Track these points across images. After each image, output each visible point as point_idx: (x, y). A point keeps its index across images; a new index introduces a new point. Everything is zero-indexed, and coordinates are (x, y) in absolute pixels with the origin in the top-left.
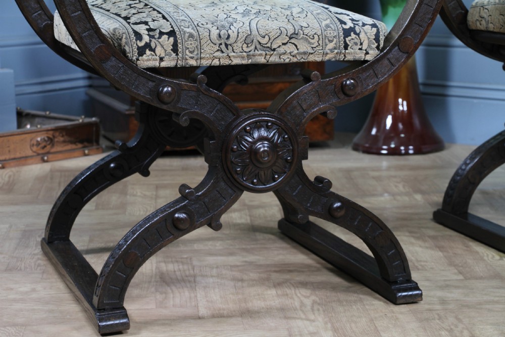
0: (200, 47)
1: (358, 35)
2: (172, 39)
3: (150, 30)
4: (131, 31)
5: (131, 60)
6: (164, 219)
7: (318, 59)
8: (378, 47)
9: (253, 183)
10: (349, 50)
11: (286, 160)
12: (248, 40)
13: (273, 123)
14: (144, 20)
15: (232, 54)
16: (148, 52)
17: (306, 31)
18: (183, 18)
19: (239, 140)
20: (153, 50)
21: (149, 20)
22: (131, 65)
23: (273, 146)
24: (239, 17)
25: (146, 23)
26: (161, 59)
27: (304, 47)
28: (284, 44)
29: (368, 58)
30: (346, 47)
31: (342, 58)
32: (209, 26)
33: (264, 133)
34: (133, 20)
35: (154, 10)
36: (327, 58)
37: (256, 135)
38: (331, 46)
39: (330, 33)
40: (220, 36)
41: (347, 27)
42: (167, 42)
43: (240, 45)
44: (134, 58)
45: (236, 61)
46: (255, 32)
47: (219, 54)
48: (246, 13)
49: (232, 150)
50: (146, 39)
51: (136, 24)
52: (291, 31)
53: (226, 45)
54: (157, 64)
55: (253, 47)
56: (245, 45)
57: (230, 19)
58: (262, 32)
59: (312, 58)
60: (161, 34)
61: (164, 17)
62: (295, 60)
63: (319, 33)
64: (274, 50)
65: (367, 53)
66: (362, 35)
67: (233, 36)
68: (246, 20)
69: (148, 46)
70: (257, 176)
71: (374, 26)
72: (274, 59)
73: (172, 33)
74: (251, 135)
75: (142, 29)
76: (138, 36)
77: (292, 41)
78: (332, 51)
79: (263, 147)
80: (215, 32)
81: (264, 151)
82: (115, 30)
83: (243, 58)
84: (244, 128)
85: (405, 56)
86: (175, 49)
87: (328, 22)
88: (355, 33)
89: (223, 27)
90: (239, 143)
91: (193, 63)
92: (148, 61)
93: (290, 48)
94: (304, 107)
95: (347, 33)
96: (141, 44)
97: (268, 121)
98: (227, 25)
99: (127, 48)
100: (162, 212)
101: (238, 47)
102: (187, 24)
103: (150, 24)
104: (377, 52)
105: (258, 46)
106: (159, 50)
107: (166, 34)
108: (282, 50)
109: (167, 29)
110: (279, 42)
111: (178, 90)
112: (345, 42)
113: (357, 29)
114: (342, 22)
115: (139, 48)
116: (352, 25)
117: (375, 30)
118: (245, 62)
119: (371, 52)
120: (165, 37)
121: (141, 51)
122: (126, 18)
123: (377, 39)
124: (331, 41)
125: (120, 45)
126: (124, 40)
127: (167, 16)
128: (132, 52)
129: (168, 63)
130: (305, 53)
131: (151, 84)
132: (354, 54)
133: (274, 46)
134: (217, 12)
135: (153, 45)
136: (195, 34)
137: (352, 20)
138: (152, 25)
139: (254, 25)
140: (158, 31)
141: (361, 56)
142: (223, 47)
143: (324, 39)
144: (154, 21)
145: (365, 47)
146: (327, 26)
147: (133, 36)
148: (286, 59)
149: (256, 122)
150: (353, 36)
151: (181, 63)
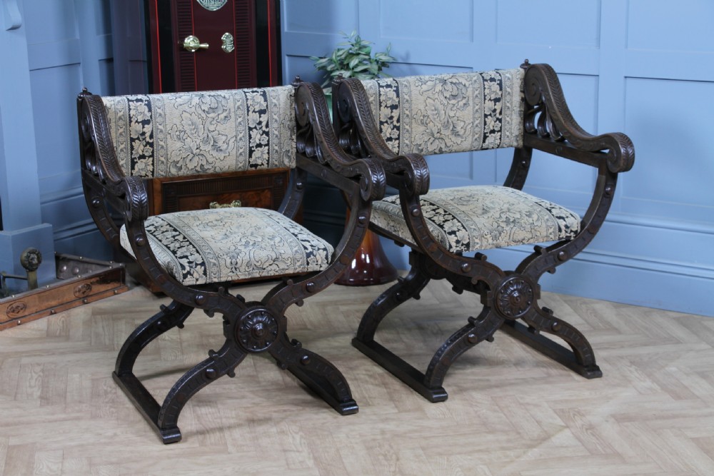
0: (220, 271)
1: (315, 256)
2: (203, 268)
3: (190, 262)
4: (178, 264)
5: (179, 282)
6: (200, 373)
7: (291, 272)
8: (327, 263)
9: (253, 348)
10: (310, 266)
11: (274, 334)
12: (249, 265)
13: (265, 312)
14: (185, 254)
15: (239, 273)
16: (189, 276)
17: (283, 256)
18: (208, 251)
19: (244, 324)
20: (192, 275)
21: (188, 254)
22: (179, 284)
23: (265, 325)
24: (242, 248)
25: (187, 257)
26: (197, 280)
27: (282, 266)
28: (270, 265)
29: (322, 269)
30: (308, 264)
31: (306, 270)
32: (225, 257)
33: (260, 319)
34: (179, 254)
35: (191, 244)
36: (296, 271)
37: (255, 320)
38: (298, 264)
39: (298, 256)
40: (231, 263)
41: (308, 251)
42: (200, 269)
43: (243, 267)
44: (181, 281)
45: (242, 277)
46: (252, 259)
47: (231, 274)
48: (247, 244)
49: (241, 329)
50: (188, 268)
51: (181, 258)
52: (274, 257)
53: (236, 269)
54: (195, 283)
55: (251, 269)
56: (247, 268)
57: (237, 251)
58: (257, 260)
59: (287, 272)
60: (197, 265)
61: (198, 252)
62: (277, 274)
63: (291, 257)
64: (264, 269)
65: (321, 267)
66: (318, 256)
67: (239, 262)
68: (247, 250)
69: (189, 273)
70: (256, 344)
71: (325, 249)
72: (265, 274)
73: (203, 264)
74: (252, 320)
75: (184, 261)
76: (183, 267)
77: (275, 263)
78: (299, 267)
79: (259, 327)
80: (228, 261)
81: (260, 330)
82: (169, 263)
83: (246, 275)
84: (248, 317)
85: (344, 266)
86: (205, 273)
87: (296, 248)
88: (313, 255)
89: (233, 256)
90: (245, 326)
91: (216, 280)
92: (189, 281)
93: (274, 267)
94: (284, 300)
95: (308, 255)
96: (185, 272)
97: (262, 311)
98: (236, 255)
99: (176, 275)
100: (199, 368)
101: (242, 269)
102: (211, 256)
103: (189, 257)
104: (327, 265)
105: (255, 268)
106: (196, 275)
107: (200, 264)
108: (269, 268)
109: (200, 262)
110: (267, 264)
111: (206, 296)
112: (307, 261)
113: (315, 253)
114: (305, 248)
115: (184, 274)
116: (311, 250)
117: (325, 252)
118: (247, 277)
119: (323, 266)
120: (199, 267)
121: (185, 276)
122: (174, 252)
123: (327, 258)
124: (298, 261)
125: (172, 273)
126: (174, 270)
127: (199, 250)
128: (179, 277)
129: (201, 282)
130: (283, 269)
131: (191, 294)
132: (313, 267)
133: (264, 267)
134: (229, 244)
135: (192, 272)
136: (217, 263)
137: (312, 246)
138: (191, 258)
139: (252, 255)
140: (194, 263)
141: (317, 268)
142: (234, 270)
143: (294, 260)
144: (191, 254)
145: (319, 263)
146: (296, 252)
147: (180, 268)
148: (272, 273)
149: (254, 313)
150: (312, 257)
151: (208, 281)
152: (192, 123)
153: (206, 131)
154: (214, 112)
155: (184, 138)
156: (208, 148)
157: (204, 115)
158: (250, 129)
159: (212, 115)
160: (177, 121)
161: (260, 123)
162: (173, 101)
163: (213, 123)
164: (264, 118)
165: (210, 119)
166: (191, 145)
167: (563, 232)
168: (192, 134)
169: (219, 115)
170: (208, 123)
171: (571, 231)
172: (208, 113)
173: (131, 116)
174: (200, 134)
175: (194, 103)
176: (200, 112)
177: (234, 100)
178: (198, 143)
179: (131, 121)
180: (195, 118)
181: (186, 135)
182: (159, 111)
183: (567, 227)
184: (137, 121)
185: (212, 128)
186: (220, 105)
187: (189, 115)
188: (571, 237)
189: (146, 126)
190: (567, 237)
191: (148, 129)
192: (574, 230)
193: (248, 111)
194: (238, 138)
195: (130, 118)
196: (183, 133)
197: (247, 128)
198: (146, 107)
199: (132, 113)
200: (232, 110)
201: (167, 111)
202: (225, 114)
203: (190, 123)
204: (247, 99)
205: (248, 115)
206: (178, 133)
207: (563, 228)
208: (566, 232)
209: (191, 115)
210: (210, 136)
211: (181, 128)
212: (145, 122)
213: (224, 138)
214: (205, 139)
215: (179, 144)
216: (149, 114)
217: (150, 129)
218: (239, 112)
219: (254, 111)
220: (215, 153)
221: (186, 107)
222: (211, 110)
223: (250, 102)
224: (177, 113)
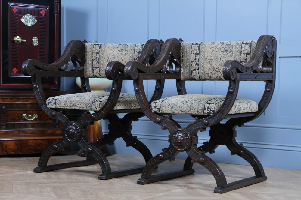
0: (60, 103)
1: (95, 103)
7: (86, 109)
8: (100, 107)
10: (93, 107)
12: (71, 103)
15: (67, 106)
16: (50, 104)
17: (84, 101)
20: (51, 103)
22: (46, 106)
27: (82, 106)
28: (78, 104)
29: (97, 110)
31: (91, 109)
33: (72, 127)
36: (88, 109)
37: (70, 127)
38: (88, 106)
39: (89, 102)
40: (65, 101)
45: (68, 108)
47: (64, 105)
52: (80, 101)
54: (51, 107)
55: (71, 105)
58: (74, 101)
63: (87, 102)
66: (96, 104)
67: (68, 101)
69: (50, 102)
72: (76, 108)
77: (80, 104)
78: (88, 107)
84: (68, 125)
86: (55, 103)
91: (59, 107)
93: (79, 106)
101: (68, 104)
105: (73, 104)
106: (52, 103)
108: (77, 106)
112: (92, 105)
115: (48, 103)
116: (95, 101)
118: (70, 108)
123: (100, 105)
129: (54, 107)
130: (82, 107)
131: (50, 111)
133: (76, 105)
141: (95, 109)
142: (65, 104)
143: (87, 104)
145: (96, 107)
148: (79, 108)
149: (71, 124)
150: (94, 103)
151: (56, 107)
167: (206, 110)
171: (211, 110)
183: (208, 108)
188: (210, 113)
190: (208, 113)
192: (212, 110)
198: (99, 47)
199: (94, 49)
207: (206, 108)
208: (208, 110)
216: (99, 50)
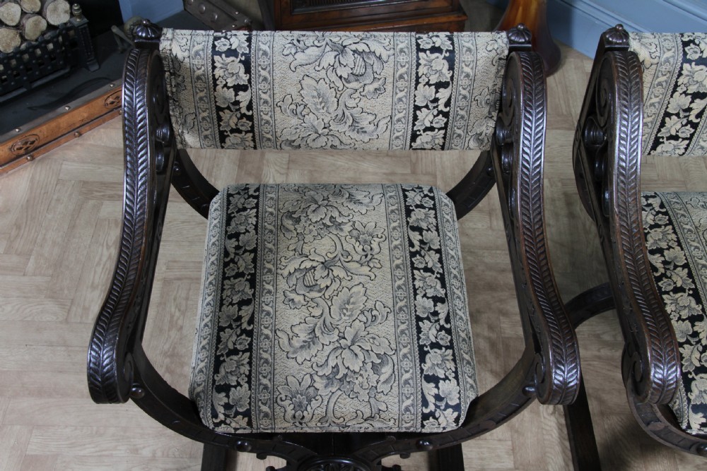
3: (226, 407)
12: (322, 421)
17: (383, 415)
20: (229, 424)
24: (321, 386)
25: (228, 389)
28: (360, 423)
43: (314, 422)
46: (331, 414)
47: (293, 428)
52: (367, 415)
53: (301, 423)
56: (318, 423)
58: (338, 416)
60: (236, 413)
63: (396, 418)
68: (326, 393)
73: (247, 414)
86: (250, 425)
87: (410, 402)
89: (301, 405)
96: (217, 421)
105: (333, 424)
109: (243, 409)
112: (422, 424)
116: (433, 409)
117: (456, 413)
123: (457, 421)
136: (271, 414)
139: (332, 406)
147: (210, 414)
150: (431, 420)
152: (319, 95)
153: (342, 107)
154: (357, 80)
155: (303, 113)
156: (343, 128)
157: (339, 84)
158: (417, 108)
159: (354, 85)
160: (293, 90)
161: (436, 100)
162: (290, 58)
163: (354, 96)
164: (444, 94)
165: (349, 91)
166: (315, 123)
168: (317, 109)
169: (365, 85)
170: (346, 95)
172: (348, 81)
173: (217, 77)
174: (331, 110)
175: (325, 64)
176: (334, 78)
177: (396, 63)
178: (326, 121)
179: (215, 85)
180: (323, 86)
181: (307, 110)
182: (263, 73)
184: (225, 85)
185: (351, 103)
186: (369, 70)
187: (314, 83)
189: (241, 93)
191: (244, 97)
193: (417, 83)
194: (395, 119)
195: (215, 80)
196: (302, 106)
197: (412, 106)
198: (242, 66)
199: (218, 72)
200: (390, 80)
201: (278, 74)
202: (376, 85)
203: (315, 94)
204: (418, 65)
205: (416, 88)
206: (293, 107)
209: (318, 82)
210: (347, 113)
211: (298, 100)
212: (238, 88)
213: (371, 118)
214: (340, 116)
215: (294, 121)
216: (246, 77)
217: (248, 98)
218: (400, 84)
219: (428, 84)
220: (354, 135)
221: (310, 70)
222: (352, 78)
223: (422, 70)
224: (295, 77)
